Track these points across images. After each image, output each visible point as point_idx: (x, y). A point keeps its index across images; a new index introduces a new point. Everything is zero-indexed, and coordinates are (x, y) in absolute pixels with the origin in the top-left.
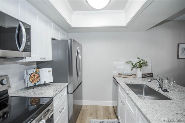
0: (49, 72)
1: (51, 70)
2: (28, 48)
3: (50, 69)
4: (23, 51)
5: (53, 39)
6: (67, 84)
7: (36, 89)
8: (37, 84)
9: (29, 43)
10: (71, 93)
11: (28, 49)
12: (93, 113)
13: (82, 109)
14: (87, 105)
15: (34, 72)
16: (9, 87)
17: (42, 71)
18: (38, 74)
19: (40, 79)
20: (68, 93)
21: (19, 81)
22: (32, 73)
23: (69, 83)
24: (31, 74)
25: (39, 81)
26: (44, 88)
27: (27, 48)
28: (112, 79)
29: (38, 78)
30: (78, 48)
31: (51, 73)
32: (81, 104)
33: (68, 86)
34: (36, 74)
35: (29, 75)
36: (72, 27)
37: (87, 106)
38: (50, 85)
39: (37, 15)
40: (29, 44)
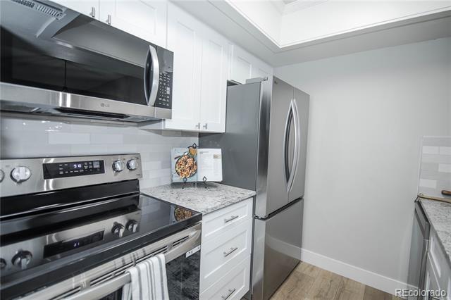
0: (215, 157)
1: (221, 153)
2: (166, 99)
3: (218, 152)
4: (154, 106)
5: (230, 84)
6: (253, 193)
7: (186, 190)
8: (189, 180)
9: (168, 89)
10: (262, 219)
11: (166, 102)
12: (327, 294)
13: (297, 270)
14: (314, 266)
15: (186, 154)
16: (140, 175)
17: (201, 153)
18: (194, 160)
19: (196, 171)
20: (255, 217)
21: (162, 168)
22: (181, 154)
23: (260, 193)
24: (180, 157)
25: (194, 175)
26: (203, 191)
27: (164, 100)
28: (413, 206)
29: (194, 168)
30: (293, 103)
31: (220, 161)
32: (298, 258)
33: (254, 197)
34: (189, 158)
35: (175, 159)
36: (280, 47)
37: (313, 268)
38: (215, 187)
39: (193, 31)
40: (168, 93)
